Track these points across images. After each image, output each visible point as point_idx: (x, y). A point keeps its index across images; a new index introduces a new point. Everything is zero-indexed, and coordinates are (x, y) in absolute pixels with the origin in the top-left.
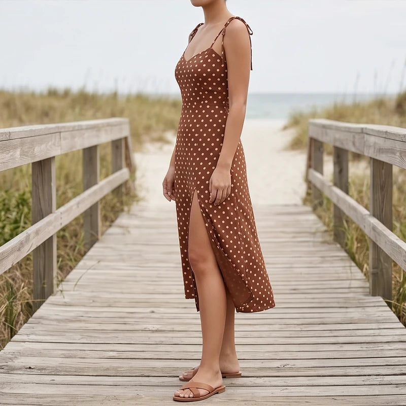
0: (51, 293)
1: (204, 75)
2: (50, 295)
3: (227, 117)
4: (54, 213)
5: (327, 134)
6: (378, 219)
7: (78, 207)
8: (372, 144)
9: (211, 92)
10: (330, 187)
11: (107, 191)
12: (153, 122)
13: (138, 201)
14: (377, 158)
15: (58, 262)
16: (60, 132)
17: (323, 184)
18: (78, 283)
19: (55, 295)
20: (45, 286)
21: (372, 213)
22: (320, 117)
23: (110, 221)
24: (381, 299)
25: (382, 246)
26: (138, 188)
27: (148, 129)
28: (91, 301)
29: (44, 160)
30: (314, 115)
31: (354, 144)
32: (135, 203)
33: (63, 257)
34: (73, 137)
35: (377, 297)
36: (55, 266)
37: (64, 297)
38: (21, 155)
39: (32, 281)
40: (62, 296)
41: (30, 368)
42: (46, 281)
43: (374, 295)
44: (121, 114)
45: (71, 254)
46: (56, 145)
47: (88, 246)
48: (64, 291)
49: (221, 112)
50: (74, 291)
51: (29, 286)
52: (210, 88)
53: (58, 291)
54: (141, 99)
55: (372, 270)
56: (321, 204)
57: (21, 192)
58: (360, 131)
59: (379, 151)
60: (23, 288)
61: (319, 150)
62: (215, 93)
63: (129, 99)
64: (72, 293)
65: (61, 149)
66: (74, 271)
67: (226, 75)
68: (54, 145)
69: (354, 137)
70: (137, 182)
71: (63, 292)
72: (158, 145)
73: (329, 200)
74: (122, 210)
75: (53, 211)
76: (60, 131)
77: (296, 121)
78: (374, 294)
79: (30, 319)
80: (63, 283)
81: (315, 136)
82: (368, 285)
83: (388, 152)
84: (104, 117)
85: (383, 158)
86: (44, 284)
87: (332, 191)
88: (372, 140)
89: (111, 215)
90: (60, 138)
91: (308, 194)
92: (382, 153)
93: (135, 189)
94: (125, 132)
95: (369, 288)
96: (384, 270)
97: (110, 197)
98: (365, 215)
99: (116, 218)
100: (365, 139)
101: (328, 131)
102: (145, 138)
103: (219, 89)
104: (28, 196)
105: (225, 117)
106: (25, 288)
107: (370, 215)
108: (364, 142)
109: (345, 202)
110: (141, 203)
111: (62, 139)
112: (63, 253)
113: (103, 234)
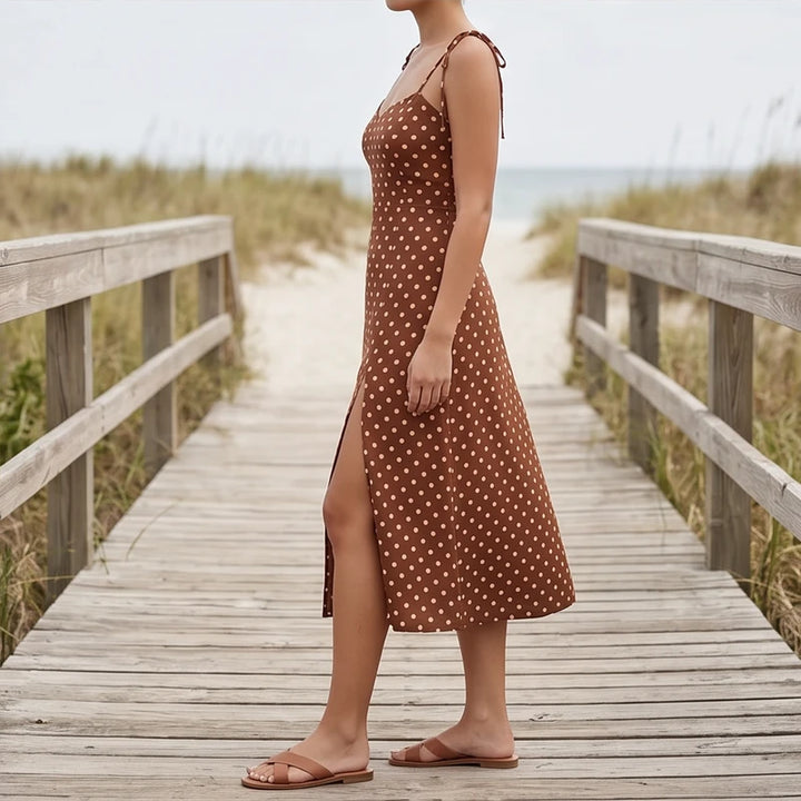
0: (83, 563)
1: (405, 147)
2: (82, 568)
3: (450, 233)
4: (90, 407)
5: (616, 251)
6: (723, 419)
7: (133, 394)
8: (713, 274)
9: (419, 182)
10: (621, 353)
11: (189, 359)
12: (276, 225)
13: (249, 378)
14: (725, 301)
15: (95, 501)
16: (102, 249)
17: (607, 346)
18: (137, 545)
19: (89, 569)
20: (72, 551)
21: (712, 409)
22: (599, 215)
23: (193, 417)
24: (728, 576)
25: (732, 472)
26: (248, 353)
27: (266, 237)
28: (161, 579)
29: (69, 304)
30: (588, 211)
31: (674, 270)
32: (243, 382)
33: (105, 490)
34: (127, 258)
35: (720, 572)
36: (90, 508)
37: (108, 573)
38: (28, 295)
39: (45, 540)
40: (104, 571)
41: (40, 722)
42: (72, 542)
43: (714, 568)
44: (212, 207)
45: (119, 485)
46: (95, 272)
47: (151, 468)
48: (110, 561)
49: (439, 221)
50: (127, 560)
51: (40, 551)
52: (417, 174)
53: (94, 562)
54: (251, 177)
55: (710, 521)
56: (601, 384)
57: (23, 362)
58: (689, 247)
59: (729, 288)
60: (28, 553)
61: (598, 279)
62: (428, 184)
63: (228, 179)
64: (123, 564)
65: (104, 282)
66: (125, 518)
67: (449, 146)
68: (91, 272)
69: (675, 258)
70: (248, 342)
71: (107, 564)
72: (286, 268)
73: (618, 378)
74: (218, 397)
75: (87, 404)
76: (101, 245)
77: (551, 222)
78: (715, 565)
79: (41, 621)
80: (105, 544)
81: (590, 252)
82: (701, 549)
83: (746, 290)
84: (181, 215)
85: (737, 301)
86: (69, 547)
87: (625, 361)
88: (713, 265)
89: (197, 408)
90: (103, 260)
91: (577, 364)
92: (734, 290)
93: (242, 355)
94: (224, 244)
95: (705, 555)
96: (735, 521)
97: (196, 371)
98: (698, 412)
99: (206, 411)
100: (699, 263)
101: (620, 244)
102: (259, 254)
103: (436, 175)
104: (37, 369)
105: (446, 232)
106: (33, 554)
107: (707, 413)
108: (698, 269)
109: (653, 383)
110: (256, 383)
111: (105, 262)
112: (105, 484)
113: (180, 443)
